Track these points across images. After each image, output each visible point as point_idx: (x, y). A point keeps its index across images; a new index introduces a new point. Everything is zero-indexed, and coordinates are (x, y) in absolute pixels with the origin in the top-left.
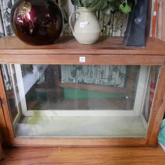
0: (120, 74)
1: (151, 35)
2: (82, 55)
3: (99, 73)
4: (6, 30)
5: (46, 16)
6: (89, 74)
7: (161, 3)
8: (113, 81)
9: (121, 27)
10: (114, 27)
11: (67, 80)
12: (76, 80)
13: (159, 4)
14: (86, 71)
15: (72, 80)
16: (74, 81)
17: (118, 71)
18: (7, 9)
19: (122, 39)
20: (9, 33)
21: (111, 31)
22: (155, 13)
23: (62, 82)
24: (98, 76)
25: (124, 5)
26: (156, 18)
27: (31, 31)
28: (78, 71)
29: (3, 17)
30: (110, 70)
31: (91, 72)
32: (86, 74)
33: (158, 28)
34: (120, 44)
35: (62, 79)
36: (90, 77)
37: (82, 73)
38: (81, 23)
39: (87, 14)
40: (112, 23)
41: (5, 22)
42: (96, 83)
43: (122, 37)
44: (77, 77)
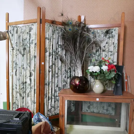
0: (112, 108)
1: (125, 90)
2: (98, 98)
3: (102, 107)
4: (62, 86)
6: (97, 108)
7: (128, 76)
8: (109, 112)
9: (111, 86)
10: (108, 86)
11: (85, 111)
12: (90, 111)
14: (95, 106)
15: (88, 111)
16: (89, 111)
17: (111, 107)
18: (64, 78)
19: (113, 92)
21: (107, 88)
23: (83, 111)
24: (101, 109)
25: (113, 81)
26: (127, 83)
27: (78, 88)
28: (91, 106)
29: (62, 81)
30: (107, 106)
31: (98, 107)
32: (95, 108)
34: (112, 94)
35: (83, 110)
36: (97, 109)
37: (93, 107)
38: (96, 86)
39: (98, 82)
40: (107, 85)
41: (63, 83)
42: (100, 112)
43: (112, 91)
44: (90, 109)
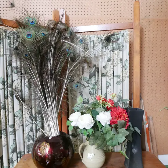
4: (27, 148)
5: (61, 149)
7: (150, 117)
13: (149, 118)
18: (29, 132)
20: (28, 150)
22: (147, 126)
26: (149, 129)
29: (25, 138)
33: (152, 137)
38: (89, 154)
41: (26, 142)
